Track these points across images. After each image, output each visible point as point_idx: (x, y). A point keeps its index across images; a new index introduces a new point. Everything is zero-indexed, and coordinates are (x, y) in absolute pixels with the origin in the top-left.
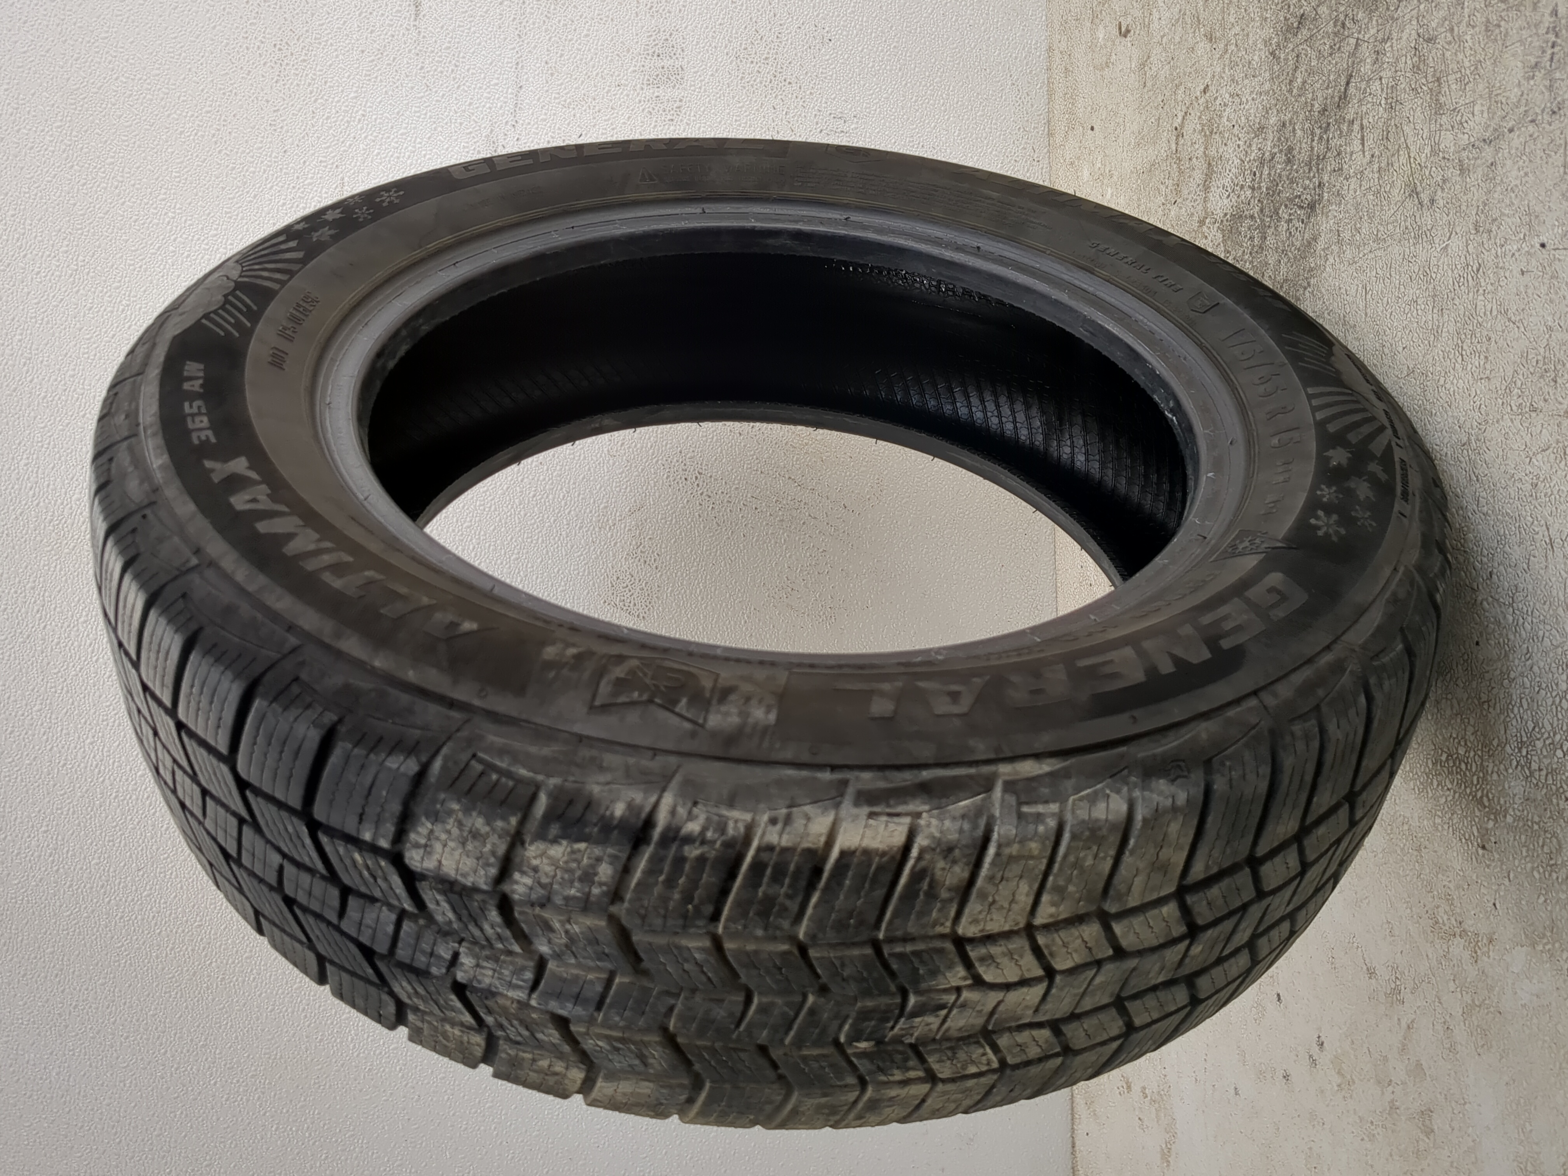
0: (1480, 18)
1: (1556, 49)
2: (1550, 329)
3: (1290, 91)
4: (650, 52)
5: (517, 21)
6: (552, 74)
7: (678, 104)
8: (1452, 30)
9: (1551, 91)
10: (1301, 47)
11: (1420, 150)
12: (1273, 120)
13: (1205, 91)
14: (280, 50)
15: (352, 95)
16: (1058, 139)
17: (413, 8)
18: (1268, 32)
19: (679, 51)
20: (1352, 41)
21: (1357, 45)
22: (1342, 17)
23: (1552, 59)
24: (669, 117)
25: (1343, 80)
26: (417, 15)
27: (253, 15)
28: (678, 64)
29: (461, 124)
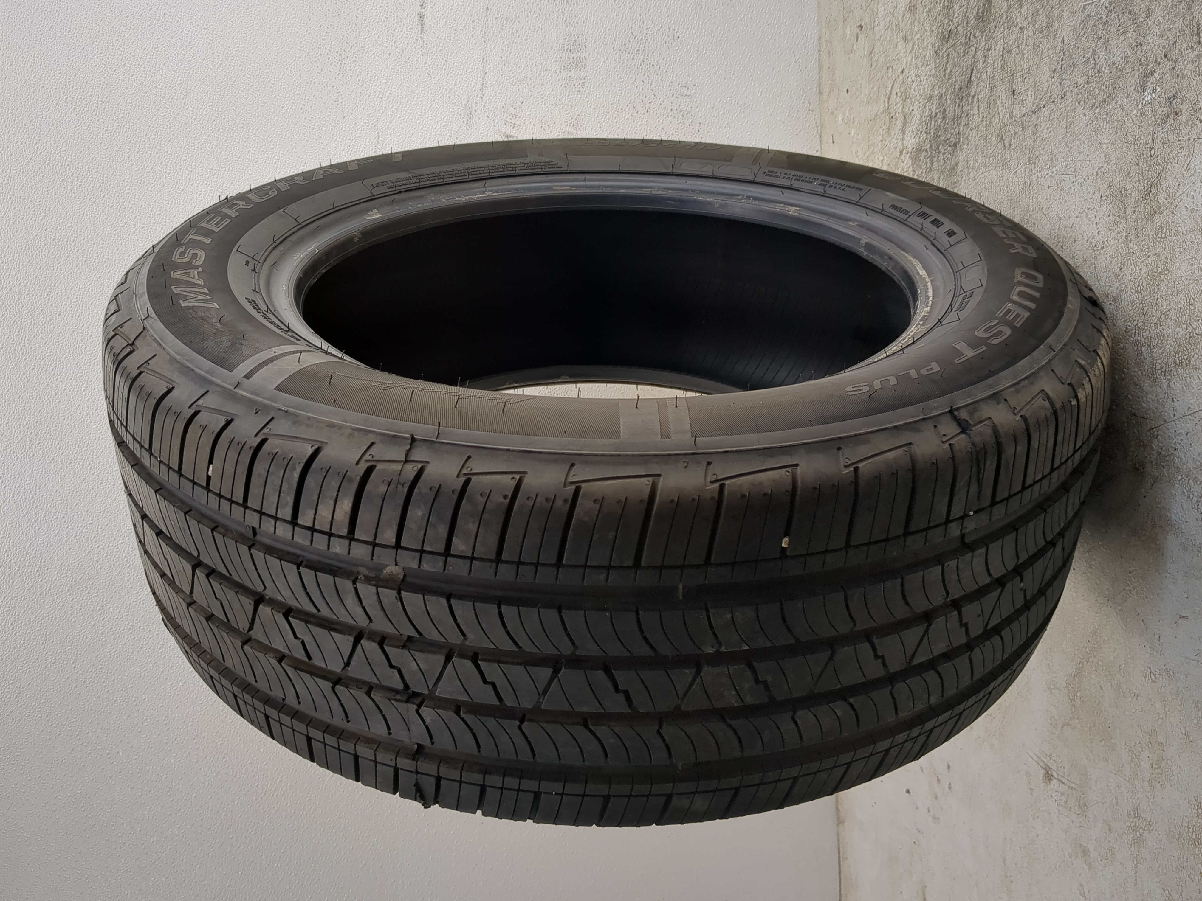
0: (1031, 42)
1: (1064, 62)
2: (1060, 218)
3: (945, 75)
4: (565, 49)
5: (483, 32)
6: (505, 65)
7: (583, 80)
8: (1018, 47)
9: (1061, 85)
10: (949, 50)
11: (1005, 115)
12: (936, 92)
13: (903, 72)
14: (340, 55)
15: (384, 81)
16: (825, 97)
17: (420, 26)
18: (933, 39)
19: (584, 47)
20: (974, 49)
21: (976, 52)
22: (969, 34)
23: (1061, 67)
24: (577, 89)
25: (969, 72)
26: (422, 31)
27: (324, 34)
28: (582, 56)
29: (450, 97)
